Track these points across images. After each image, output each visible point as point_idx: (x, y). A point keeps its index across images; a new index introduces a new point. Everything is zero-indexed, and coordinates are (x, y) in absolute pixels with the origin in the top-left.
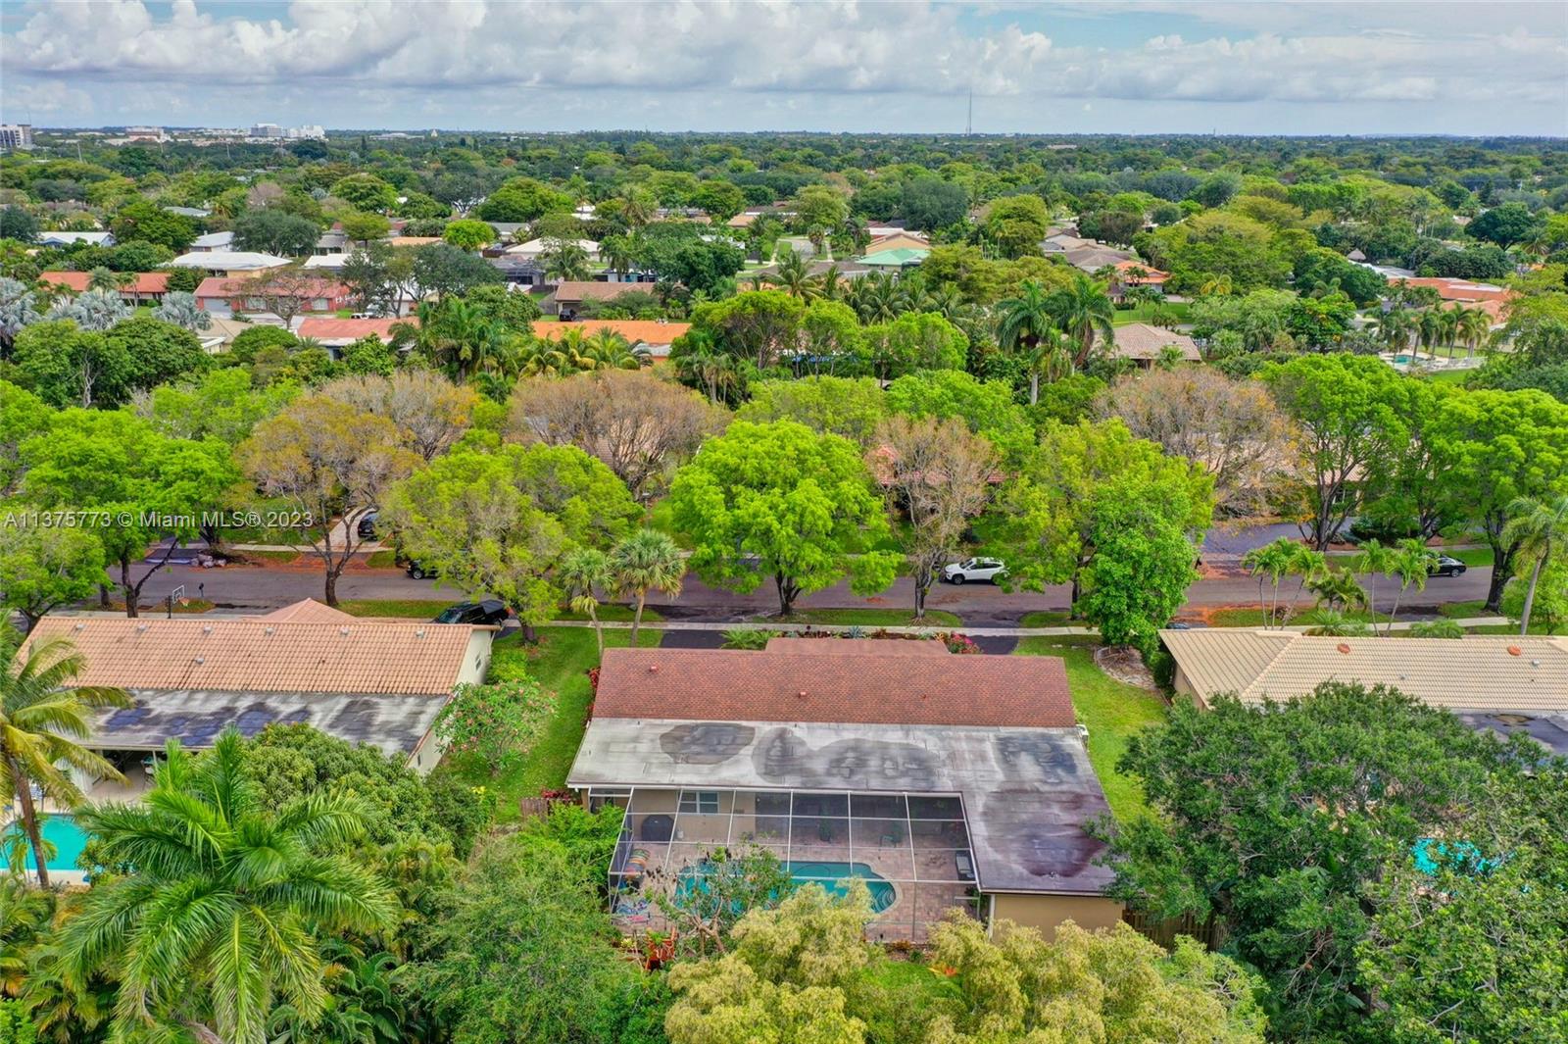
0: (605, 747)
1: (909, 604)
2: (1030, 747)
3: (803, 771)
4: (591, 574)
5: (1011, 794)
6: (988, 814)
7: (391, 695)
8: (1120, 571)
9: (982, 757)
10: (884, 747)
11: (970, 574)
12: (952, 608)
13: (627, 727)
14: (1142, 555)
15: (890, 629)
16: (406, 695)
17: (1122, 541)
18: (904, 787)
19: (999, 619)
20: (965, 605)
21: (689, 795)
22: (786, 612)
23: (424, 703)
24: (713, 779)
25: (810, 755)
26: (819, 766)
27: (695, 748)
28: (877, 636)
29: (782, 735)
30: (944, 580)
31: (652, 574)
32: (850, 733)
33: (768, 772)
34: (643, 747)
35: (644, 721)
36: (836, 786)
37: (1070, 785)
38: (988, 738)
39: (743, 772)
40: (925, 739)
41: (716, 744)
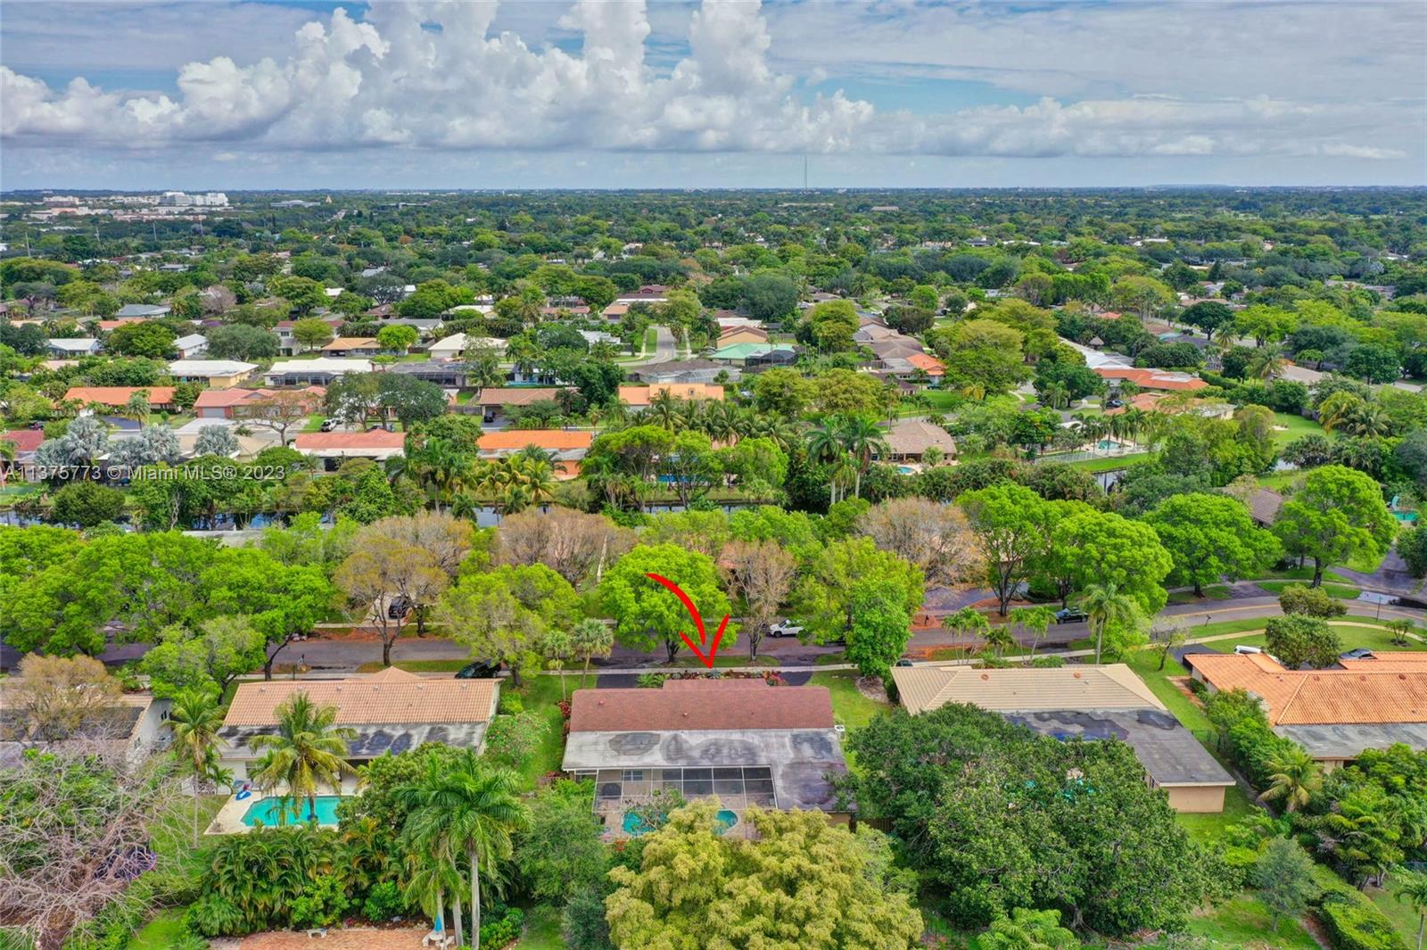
0: (580, 748)
1: (746, 652)
2: (811, 740)
3: (688, 757)
4: (559, 646)
5: (797, 765)
6: (784, 776)
7: (453, 723)
8: (867, 633)
9: (783, 746)
10: (731, 742)
11: (785, 631)
12: (773, 654)
13: (589, 737)
14: (878, 624)
15: (735, 669)
16: (462, 723)
17: (867, 617)
18: (741, 763)
19: (802, 660)
20: (782, 652)
21: (628, 772)
22: (672, 660)
23: (473, 727)
24: (640, 763)
25: (691, 748)
26: (696, 754)
27: (629, 747)
28: (727, 674)
29: (675, 738)
30: (769, 635)
31: (595, 646)
32: (712, 735)
33: (669, 758)
34: (601, 747)
35: (599, 733)
36: (706, 764)
37: (828, 759)
38: (787, 735)
39: (656, 759)
40: (753, 737)
41: (642, 744)
